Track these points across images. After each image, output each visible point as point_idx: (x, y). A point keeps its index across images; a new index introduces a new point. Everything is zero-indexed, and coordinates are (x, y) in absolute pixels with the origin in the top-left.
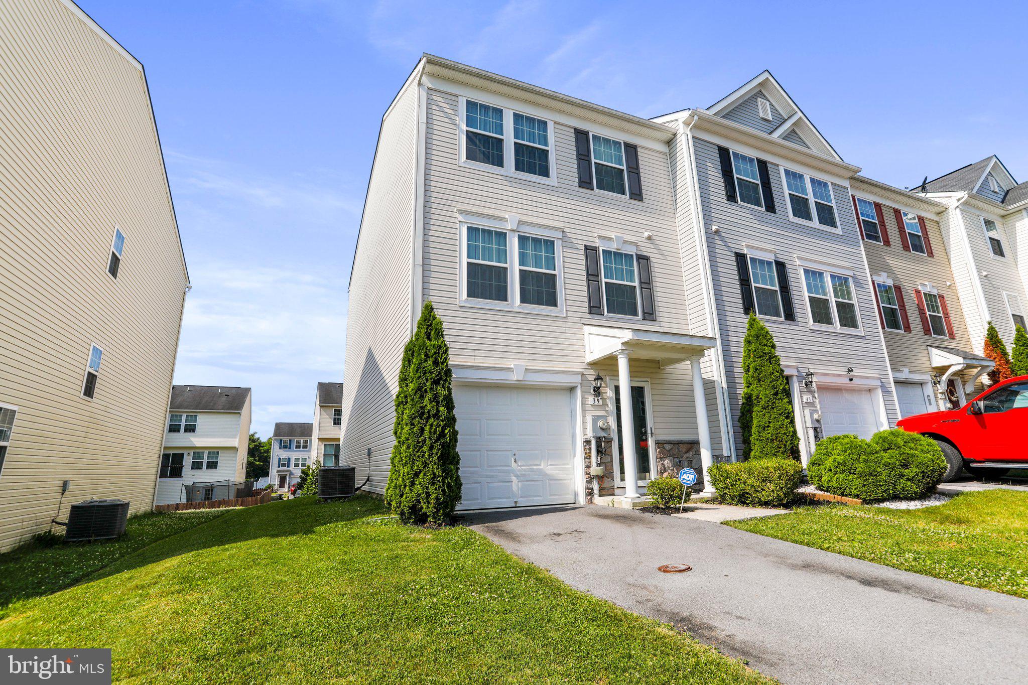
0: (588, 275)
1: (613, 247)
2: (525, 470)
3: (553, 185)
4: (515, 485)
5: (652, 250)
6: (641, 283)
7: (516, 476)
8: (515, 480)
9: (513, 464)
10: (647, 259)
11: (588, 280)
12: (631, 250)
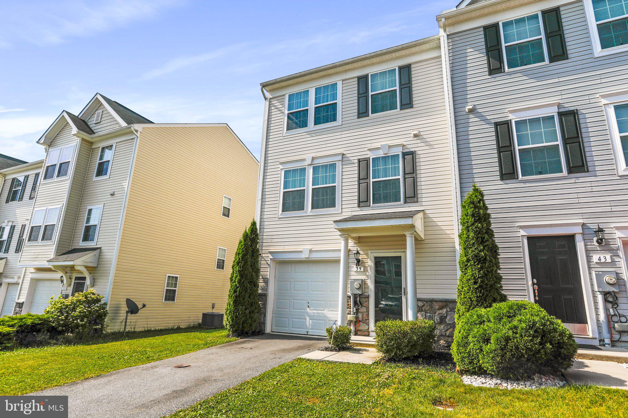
0: (359, 179)
1: (380, 154)
2: (314, 313)
3: (339, 125)
4: (308, 322)
5: (419, 145)
6: (405, 174)
7: (309, 316)
8: (308, 319)
9: (308, 309)
10: (412, 153)
11: (359, 184)
12: (398, 151)
